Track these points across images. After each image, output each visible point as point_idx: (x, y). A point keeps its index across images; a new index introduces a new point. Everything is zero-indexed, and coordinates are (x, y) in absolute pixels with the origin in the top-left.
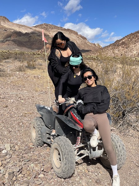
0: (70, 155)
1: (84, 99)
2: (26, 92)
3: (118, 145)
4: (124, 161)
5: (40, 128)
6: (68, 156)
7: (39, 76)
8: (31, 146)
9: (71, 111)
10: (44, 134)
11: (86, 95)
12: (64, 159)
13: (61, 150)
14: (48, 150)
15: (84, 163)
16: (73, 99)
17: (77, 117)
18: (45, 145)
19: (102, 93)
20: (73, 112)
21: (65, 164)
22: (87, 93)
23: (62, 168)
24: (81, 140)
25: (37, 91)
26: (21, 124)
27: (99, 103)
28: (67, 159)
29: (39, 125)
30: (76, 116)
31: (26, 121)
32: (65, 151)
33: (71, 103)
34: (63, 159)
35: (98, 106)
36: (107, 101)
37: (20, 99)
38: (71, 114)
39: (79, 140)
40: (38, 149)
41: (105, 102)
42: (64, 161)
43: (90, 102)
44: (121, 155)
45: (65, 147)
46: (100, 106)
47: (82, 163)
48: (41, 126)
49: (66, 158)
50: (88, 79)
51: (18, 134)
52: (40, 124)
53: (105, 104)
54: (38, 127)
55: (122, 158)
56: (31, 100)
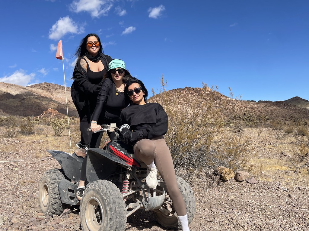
0: (117, 203)
1: (132, 121)
2: (21, 159)
3: (183, 188)
4: (194, 210)
5: (56, 184)
6: (114, 206)
7: (41, 141)
8: (40, 217)
9: (111, 145)
10: (64, 191)
11: (133, 115)
12: (108, 212)
13: (102, 198)
14: (71, 218)
15: (133, 228)
16: (114, 125)
17: (121, 151)
18: (67, 210)
19: (156, 110)
20: (113, 146)
21: (111, 220)
22: (135, 112)
23: (105, 228)
24: (129, 185)
25: (38, 157)
26: (18, 193)
27: (155, 124)
28: (113, 210)
29: (55, 179)
30: (119, 150)
31: (27, 189)
32: (110, 198)
33: (111, 131)
34: (106, 212)
35: (153, 127)
36: (164, 120)
37: (12, 166)
38: (112, 148)
39: (127, 185)
40: (53, 219)
41: (162, 121)
42: (108, 215)
43: (142, 122)
44: (189, 202)
45: (108, 192)
46: (156, 126)
47: (130, 228)
48: (58, 180)
49: (111, 209)
50: (135, 94)
51: (15, 206)
52: (57, 178)
53: (162, 124)
54: (53, 182)
55: (191, 207)
56: (31, 167)
